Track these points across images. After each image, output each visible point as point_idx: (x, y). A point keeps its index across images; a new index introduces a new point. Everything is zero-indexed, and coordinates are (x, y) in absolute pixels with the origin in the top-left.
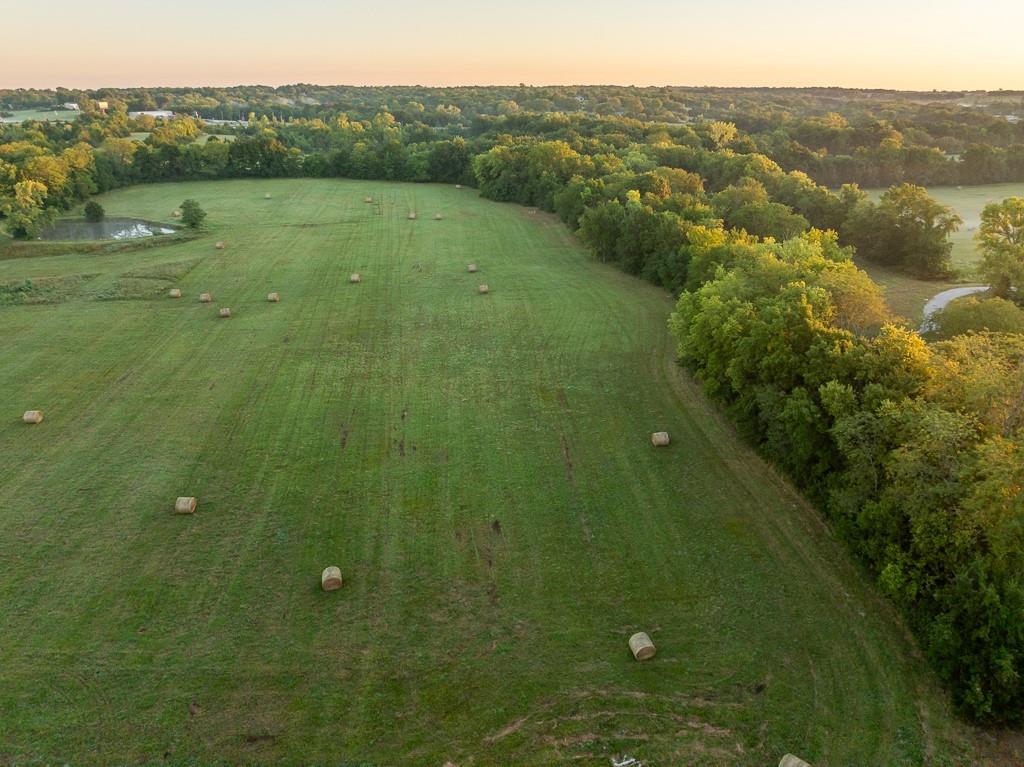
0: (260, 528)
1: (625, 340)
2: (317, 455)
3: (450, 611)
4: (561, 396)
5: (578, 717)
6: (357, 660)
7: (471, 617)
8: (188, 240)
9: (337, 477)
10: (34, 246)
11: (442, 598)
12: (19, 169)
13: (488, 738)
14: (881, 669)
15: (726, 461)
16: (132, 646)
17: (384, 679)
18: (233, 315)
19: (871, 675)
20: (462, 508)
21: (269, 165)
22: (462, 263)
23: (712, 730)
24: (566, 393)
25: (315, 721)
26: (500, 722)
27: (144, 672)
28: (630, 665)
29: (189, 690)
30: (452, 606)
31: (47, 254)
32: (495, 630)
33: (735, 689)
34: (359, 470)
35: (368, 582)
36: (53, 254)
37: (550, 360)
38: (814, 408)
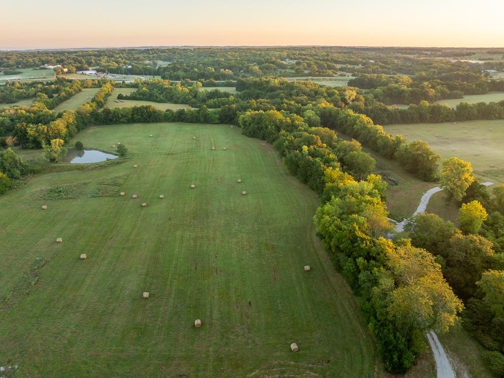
0: (172, 304)
1: (298, 220)
2: (188, 274)
3: (236, 335)
4: (273, 247)
5: (274, 370)
6: (208, 351)
7: (242, 337)
8: (122, 163)
9: (195, 283)
10: (59, 167)
11: (233, 330)
12: (48, 127)
13: (248, 376)
14: (366, 355)
15: (330, 277)
16: (139, 346)
17: (217, 357)
18: (147, 206)
19: (363, 357)
20: (239, 296)
21: (150, 117)
22: (235, 177)
23: (313, 374)
24: (275, 246)
25: (198, 370)
26: (251, 371)
27: (145, 355)
28: (291, 353)
29: (159, 361)
30: (236, 333)
31: (65, 170)
32: (250, 341)
33: (321, 361)
34: (202, 281)
35: (209, 324)
36: (68, 171)
37: (270, 230)
38: (354, 267)
